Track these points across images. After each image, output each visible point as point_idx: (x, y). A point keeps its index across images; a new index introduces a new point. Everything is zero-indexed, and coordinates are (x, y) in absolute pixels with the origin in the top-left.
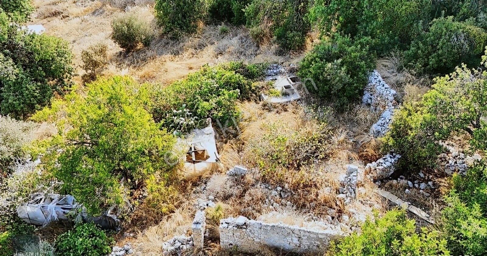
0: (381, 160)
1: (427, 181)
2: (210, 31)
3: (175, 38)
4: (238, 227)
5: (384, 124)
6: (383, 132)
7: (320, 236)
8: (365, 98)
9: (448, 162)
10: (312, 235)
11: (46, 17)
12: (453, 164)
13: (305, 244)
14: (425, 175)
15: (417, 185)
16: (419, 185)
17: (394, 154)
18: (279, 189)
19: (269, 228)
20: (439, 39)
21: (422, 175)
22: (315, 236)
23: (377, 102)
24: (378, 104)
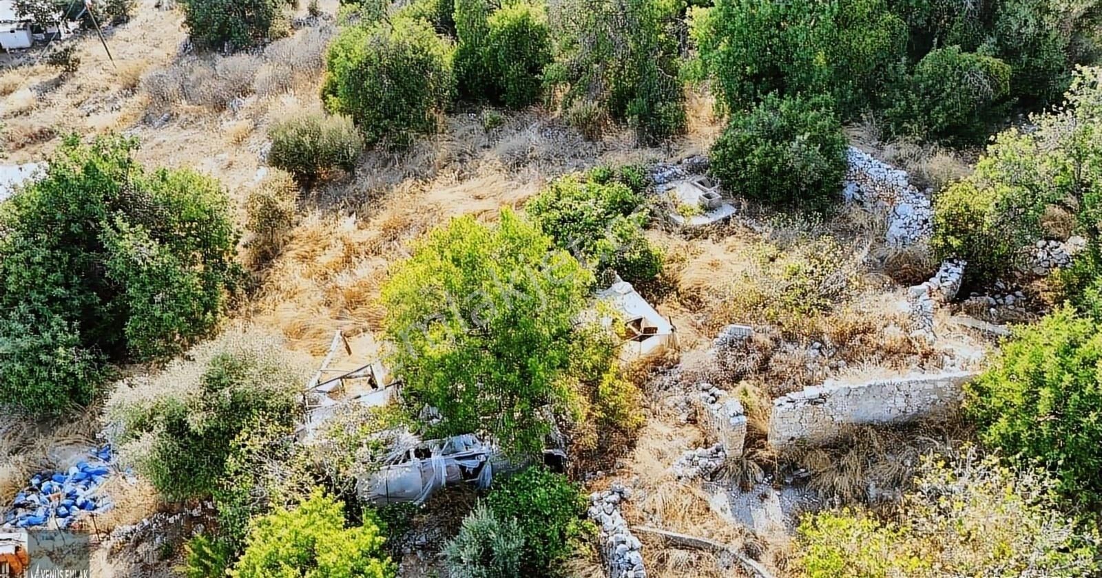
0: (941, 273)
1: (1012, 292)
2: (463, 124)
3: (402, 147)
4: (813, 402)
5: (910, 223)
6: (912, 237)
7: (940, 385)
8: (849, 191)
9: (1036, 257)
10: (927, 386)
11: (23, 146)
12: (1045, 257)
13: (916, 402)
14: (1006, 285)
15: (1001, 301)
16: (1004, 300)
17: (956, 261)
18: (818, 345)
19: (861, 392)
20: (942, 82)
21: (1002, 285)
22: (931, 387)
23: (876, 194)
24: (879, 198)
